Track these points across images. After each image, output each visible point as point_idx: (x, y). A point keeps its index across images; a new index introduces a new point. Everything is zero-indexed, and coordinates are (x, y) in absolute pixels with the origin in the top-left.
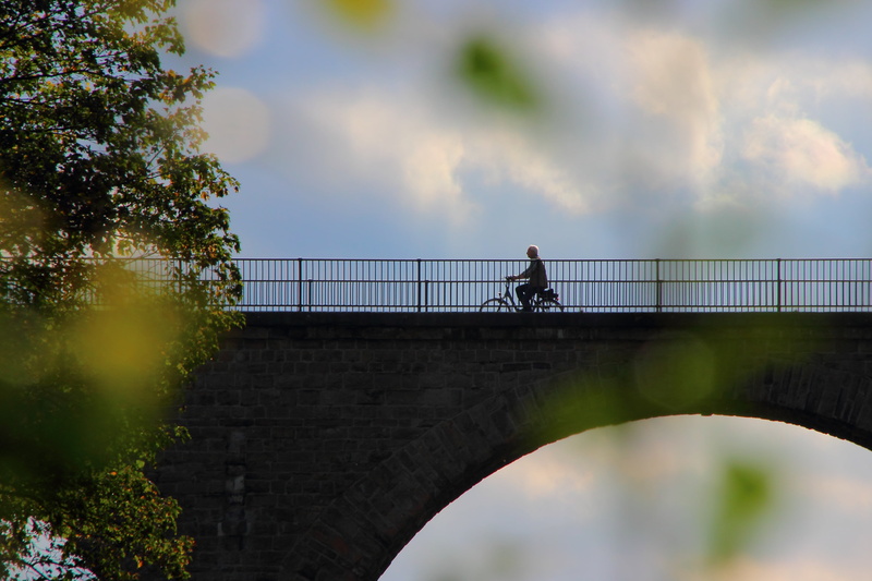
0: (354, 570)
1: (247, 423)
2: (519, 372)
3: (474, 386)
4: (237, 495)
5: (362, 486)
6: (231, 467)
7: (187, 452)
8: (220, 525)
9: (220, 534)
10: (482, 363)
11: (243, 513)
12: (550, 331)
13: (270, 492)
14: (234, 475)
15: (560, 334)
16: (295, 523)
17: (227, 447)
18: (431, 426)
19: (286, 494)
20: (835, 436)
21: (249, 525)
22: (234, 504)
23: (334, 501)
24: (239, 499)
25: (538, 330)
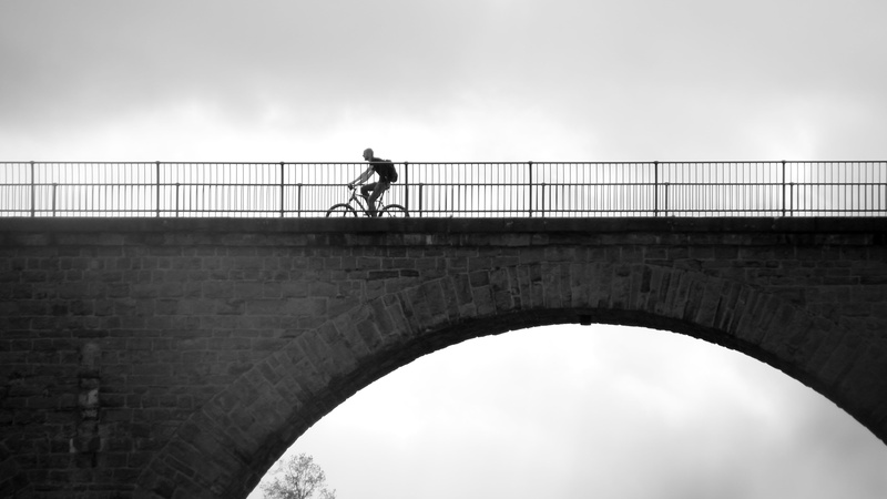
0: (213, 488)
1: (101, 335)
2: (386, 280)
3: (339, 294)
4: (90, 409)
5: (221, 399)
6: (84, 380)
7: (38, 364)
8: (71, 441)
9: (73, 450)
10: (348, 271)
11: (96, 429)
12: (419, 237)
13: (125, 407)
14: (88, 389)
15: (429, 240)
16: (151, 439)
17: (81, 359)
18: (294, 337)
19: (142, 408)
20: (723, 345)
21: (102, 440)
22: (87, 419)
23: (192, 415)
24: (93, 414)
25: (406, 236)
